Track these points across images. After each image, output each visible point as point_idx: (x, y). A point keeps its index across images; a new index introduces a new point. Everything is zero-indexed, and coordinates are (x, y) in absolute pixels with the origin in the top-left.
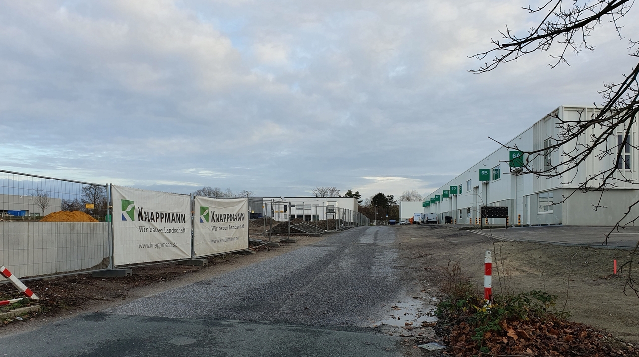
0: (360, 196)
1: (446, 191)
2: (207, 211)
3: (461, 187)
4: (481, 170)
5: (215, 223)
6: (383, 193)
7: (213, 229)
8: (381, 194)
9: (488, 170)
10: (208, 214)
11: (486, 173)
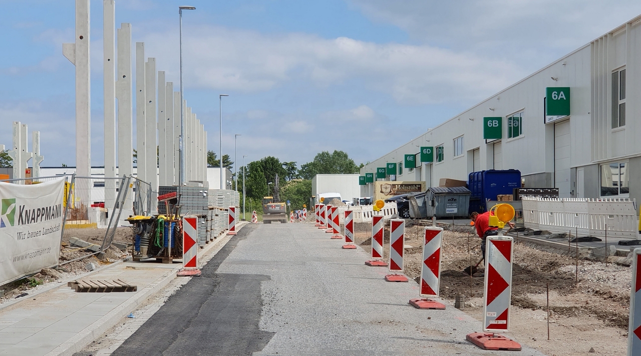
0: (231, 163)
1: (410, 155)
2: (13, 205)
3: (440, 149)
4: (486, 120)
5: (24, 225)
6: (276, 158)
7: (19, 238)
8: (273, 159)
9: (500, 120)
10: (13, 211)
11: (495, 124)
